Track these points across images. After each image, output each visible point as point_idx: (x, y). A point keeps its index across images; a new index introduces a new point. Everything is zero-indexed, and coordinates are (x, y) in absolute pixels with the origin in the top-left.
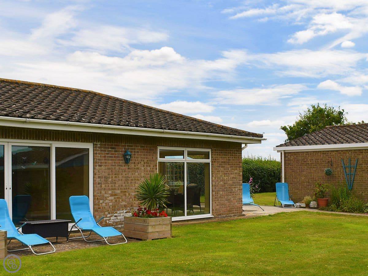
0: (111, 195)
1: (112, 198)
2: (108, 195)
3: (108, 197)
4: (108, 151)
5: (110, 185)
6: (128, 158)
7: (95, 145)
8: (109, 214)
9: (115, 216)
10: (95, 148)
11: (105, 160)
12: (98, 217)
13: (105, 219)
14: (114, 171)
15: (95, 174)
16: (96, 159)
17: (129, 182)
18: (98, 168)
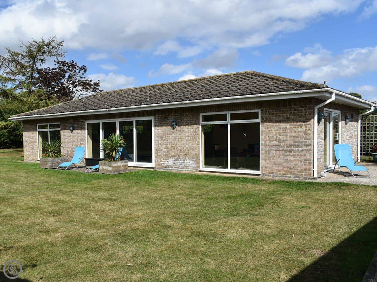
0: (165, 148)
1: (166, 150)
2: (163, 148)
4: (163, 120)
5: (164, 142)
6: (174, 123)
7: (155, 117)
8: (164, 160)
9: (167, 162)
10: (155, 119)
11: (161, 126)
12: (157, 161)
13: (161, 163)
14: (166, 133)
15: (155, 135)
16: (155, 126)
17: (177, 140)
18: (156, 131)
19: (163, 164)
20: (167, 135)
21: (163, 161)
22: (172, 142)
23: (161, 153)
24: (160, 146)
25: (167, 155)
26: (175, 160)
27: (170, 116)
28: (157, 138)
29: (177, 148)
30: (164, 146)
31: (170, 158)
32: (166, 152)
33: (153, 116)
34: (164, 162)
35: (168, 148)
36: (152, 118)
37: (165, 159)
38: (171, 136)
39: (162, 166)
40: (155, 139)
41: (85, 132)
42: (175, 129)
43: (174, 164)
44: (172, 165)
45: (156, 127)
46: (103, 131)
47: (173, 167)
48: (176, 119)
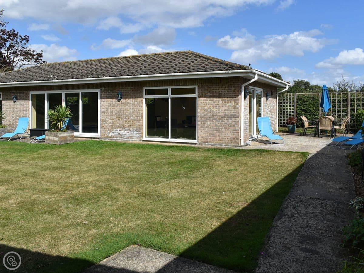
0: (110, 119)
1: (111, 121)
2: (108, 119)
4: (109, 93)
5: (110, 113)
6: (119, 96)
7: (101, 90)
8: (109, 130)
9: (113, 132)
11: (107, 98)
12: (102, 131)
13: (106, 133)
14: (112, 105)
15: (101, 107)
16: (101, 98)
17: (122, 112)
18: (102, 103)
19: (108, 135)
20: (113, 107)
21: (108, 131)
22: (117, 114)
23: (107, 124)
24: (105, 117)
25: (112, 126)
26: (120, 131)
27: (115, 89)
28: (102, 110)
29: (122, 119)
30: (110, 117)
31: (115, 128)
32: (112, 123)
33: (99, 88)
34: (110, 132)
35: (113, 119)
36: (98, 91)
37: (111, 130)
38: (116, 108)
39: (107, 137)
40: (101, 110)
41: (29, 103)
42: (120, 101)
43: (119, 134)
44: (117, 135)
45: (102, 99)
46: (48, 102)
47: (118, 137)
48: (121, 92)
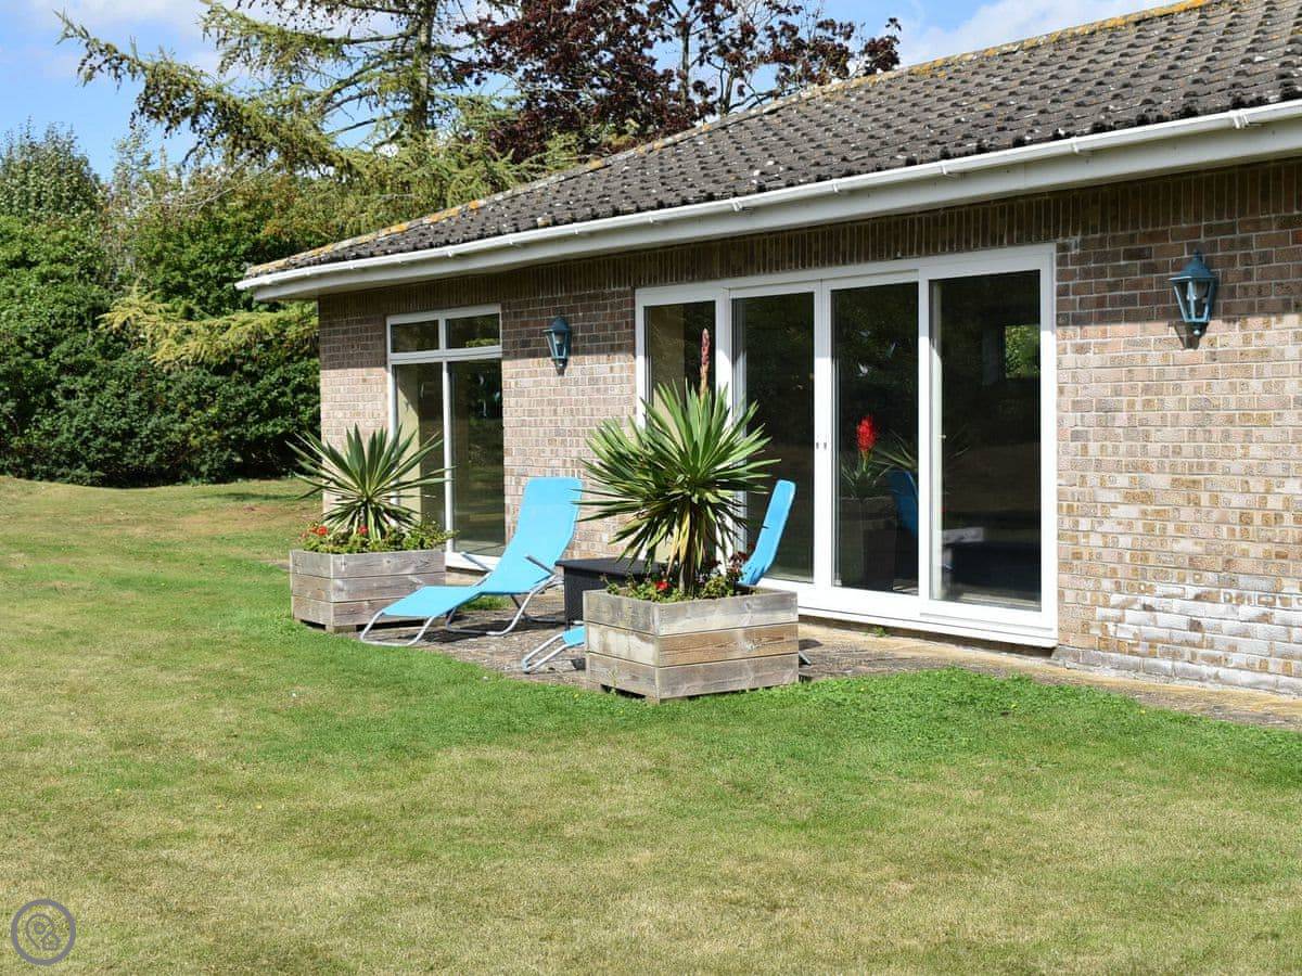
0: (1130, 498)
1: (1132, 511)
2: (1111, 496)
3: (1114, 505)
4: (1117, 271)
5: (1123, 447)
6: (1192, 296)
7: (1063, 248)
8: (1118, 590)
9: (1146, 608)
10: (1061, 261)
11: (1103, 319)
12: (1070, 596)
13: (1100, 612)
14: (1139, 372)
15: (1061, 391)
16: (1063, 320)
17: (1217, 432)
18: (1070, 358)
19: (1111, 627)
20: (1146, 390)
21: (1116, 598)
22: (1177, 452)
23: (1104, 535)
24: (1093, 477)
25: (1140, 555)
26: (1197, 598)
27: (1163, 236)
28: (1072, 418)
29: (1215, 500)
30: (1123, 480)
31: (1162, 575)
32: (1139, 527)
33: (1047, 239)
34: (1123, 607)
35: (1147, 497)
36: (1038, 258)
37: (1131, 589)
38: (1171, 401)
39: (1107, 643)
40: (1060, 421)
41: (633, 369)
42: (1203, 342)
43: (1195, 626)
44: (1178, 636)
45: (1070, 330)
46: (741, 362)
47: (1187, 650)
48: (1209, 264)
